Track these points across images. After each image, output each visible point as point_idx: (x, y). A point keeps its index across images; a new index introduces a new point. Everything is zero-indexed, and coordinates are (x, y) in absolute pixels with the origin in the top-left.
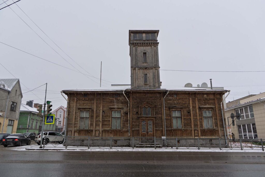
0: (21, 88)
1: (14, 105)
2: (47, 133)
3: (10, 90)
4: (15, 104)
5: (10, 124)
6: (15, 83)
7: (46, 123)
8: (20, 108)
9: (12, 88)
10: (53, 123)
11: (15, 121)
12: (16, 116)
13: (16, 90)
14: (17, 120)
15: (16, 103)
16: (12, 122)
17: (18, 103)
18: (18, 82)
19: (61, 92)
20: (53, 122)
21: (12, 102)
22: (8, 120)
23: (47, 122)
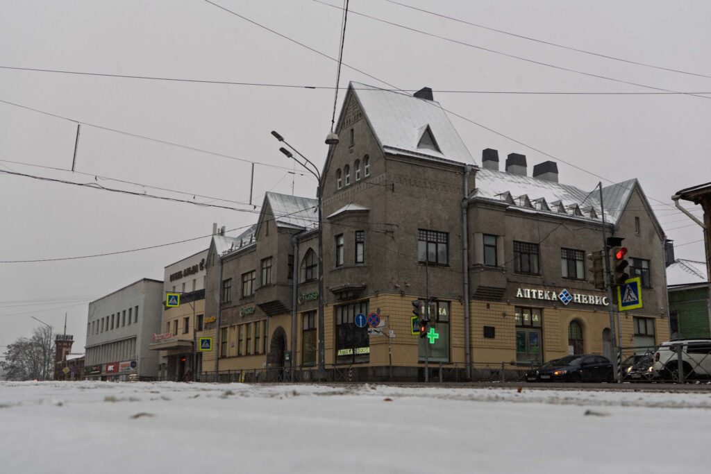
0: (653, 208)
1: (641, 269)
3: (614, 223)
4: (644, 265)
5: (642, 331)
6: (627, 194)
7: (621, 308)
8: (665, 277)
9: (618, 214)
10: (639, 306)
11: (657, 319)
12: (656, 304)
13: (637, 218)
14: (662, 318)
15: (649, 261)
16: (649, 324)
17: (652, 261)
18: (637, 189)
19: (675, 199)
20: (637, 302)
21: (630, 258)
22: (631, 317)
23: (624, 305)
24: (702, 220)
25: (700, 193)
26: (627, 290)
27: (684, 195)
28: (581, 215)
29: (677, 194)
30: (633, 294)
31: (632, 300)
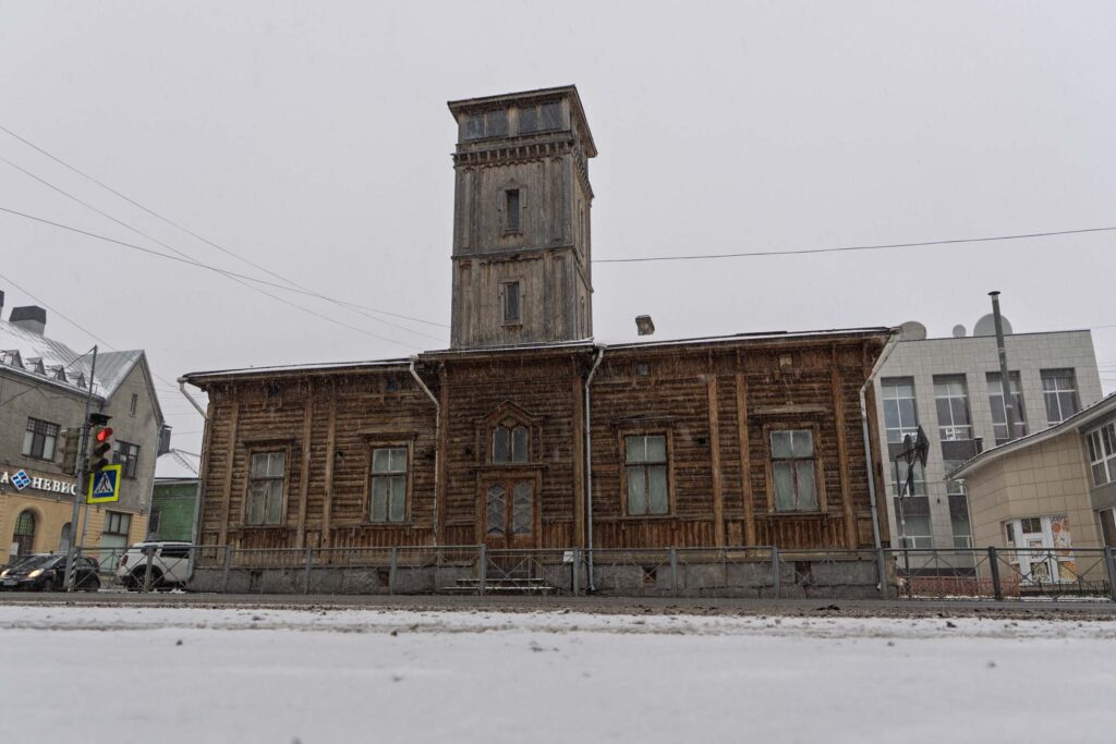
0: (156, 387)
1: (128, 455)
2: (155, 549)
3: (106, 397)
4: (133, 451)
5: (114, 529)
6: (128, 366)
7: (91, 500)
8: (154, 467)
9: (113, 387)
10: (115, 498)
11: (135, 516)
12: (138, 498)
13: (135, 396)
14: (141, 514)
15: (138, 447)
16: (124, 521)
17: (143, 448)
18: (142, 362)
19: (181, 382)
20: (112, 494)
21: (117, 441)
22: (103, 511)
23: (95, 496)
24: (205, 410)
25: (209, 380)
26: (102, 479)
27: (191, 379)
28: (65, 380)
29: (185, 376)
30: (109, 485)
31: (106, 491)
